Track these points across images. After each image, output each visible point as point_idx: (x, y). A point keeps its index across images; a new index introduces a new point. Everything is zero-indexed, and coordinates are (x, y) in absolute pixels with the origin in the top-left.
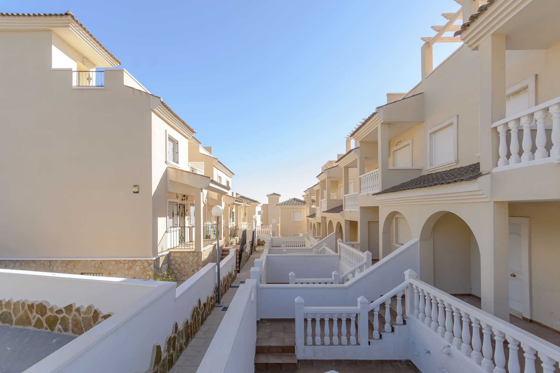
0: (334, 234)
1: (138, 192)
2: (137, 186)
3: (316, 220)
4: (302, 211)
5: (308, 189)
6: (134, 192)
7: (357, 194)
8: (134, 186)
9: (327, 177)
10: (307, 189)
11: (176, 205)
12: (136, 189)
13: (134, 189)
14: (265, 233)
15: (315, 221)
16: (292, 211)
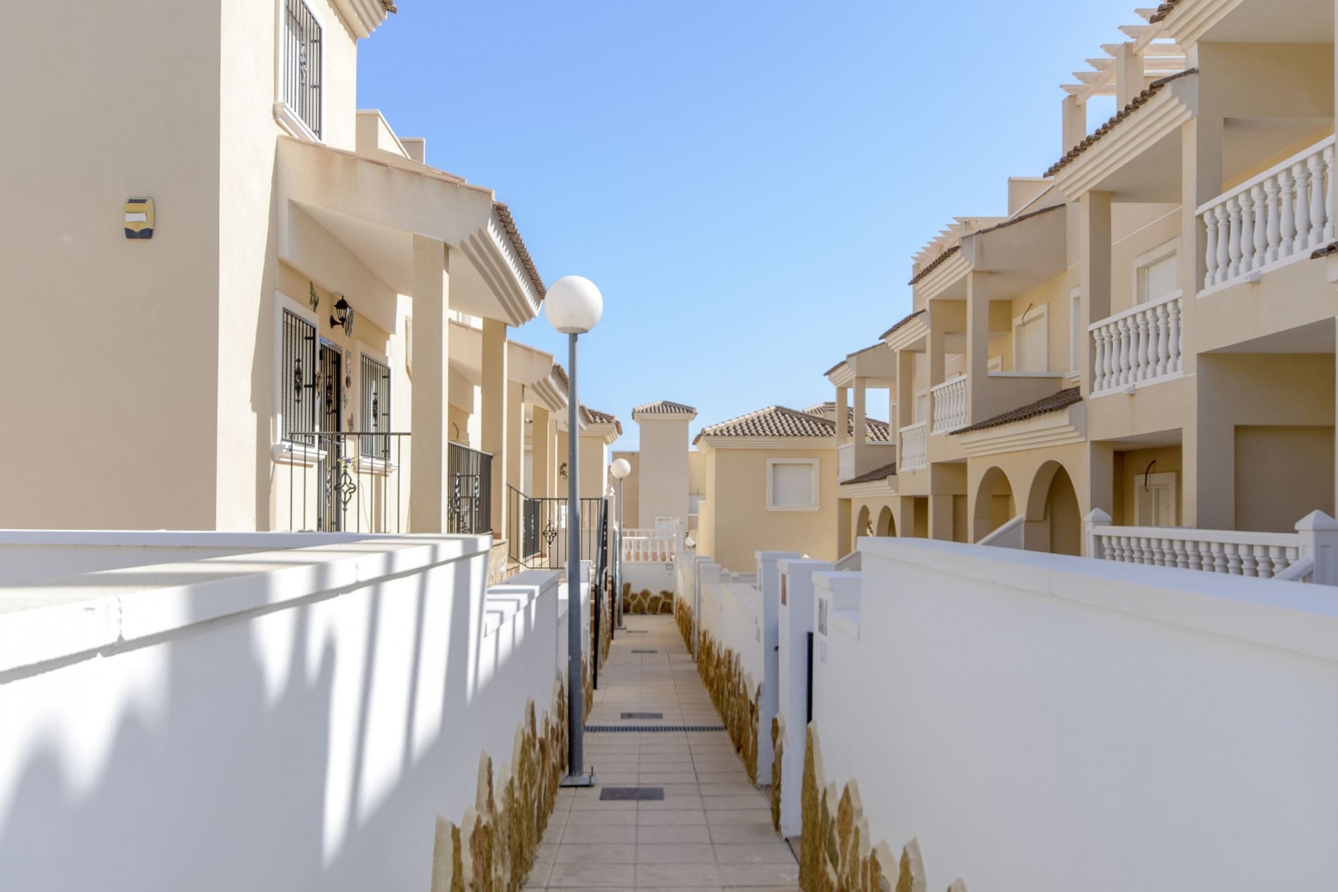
0: (1016, 525)
1: (147, 234)
2: (143, 201)
3: (897, 491)
4: (816, 462)
5: (849, 356)
6: (130, 234)
7: (1176, 301)
8: (131, 201)
9: (974, 271)
10: (844, 359)
11: (310, 338)
12: (141, 217)
13: (131, 218)
14: (655, 558)
15: (892, 493)
16: (770, 462)
